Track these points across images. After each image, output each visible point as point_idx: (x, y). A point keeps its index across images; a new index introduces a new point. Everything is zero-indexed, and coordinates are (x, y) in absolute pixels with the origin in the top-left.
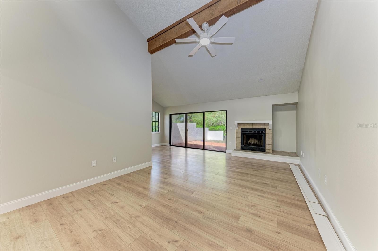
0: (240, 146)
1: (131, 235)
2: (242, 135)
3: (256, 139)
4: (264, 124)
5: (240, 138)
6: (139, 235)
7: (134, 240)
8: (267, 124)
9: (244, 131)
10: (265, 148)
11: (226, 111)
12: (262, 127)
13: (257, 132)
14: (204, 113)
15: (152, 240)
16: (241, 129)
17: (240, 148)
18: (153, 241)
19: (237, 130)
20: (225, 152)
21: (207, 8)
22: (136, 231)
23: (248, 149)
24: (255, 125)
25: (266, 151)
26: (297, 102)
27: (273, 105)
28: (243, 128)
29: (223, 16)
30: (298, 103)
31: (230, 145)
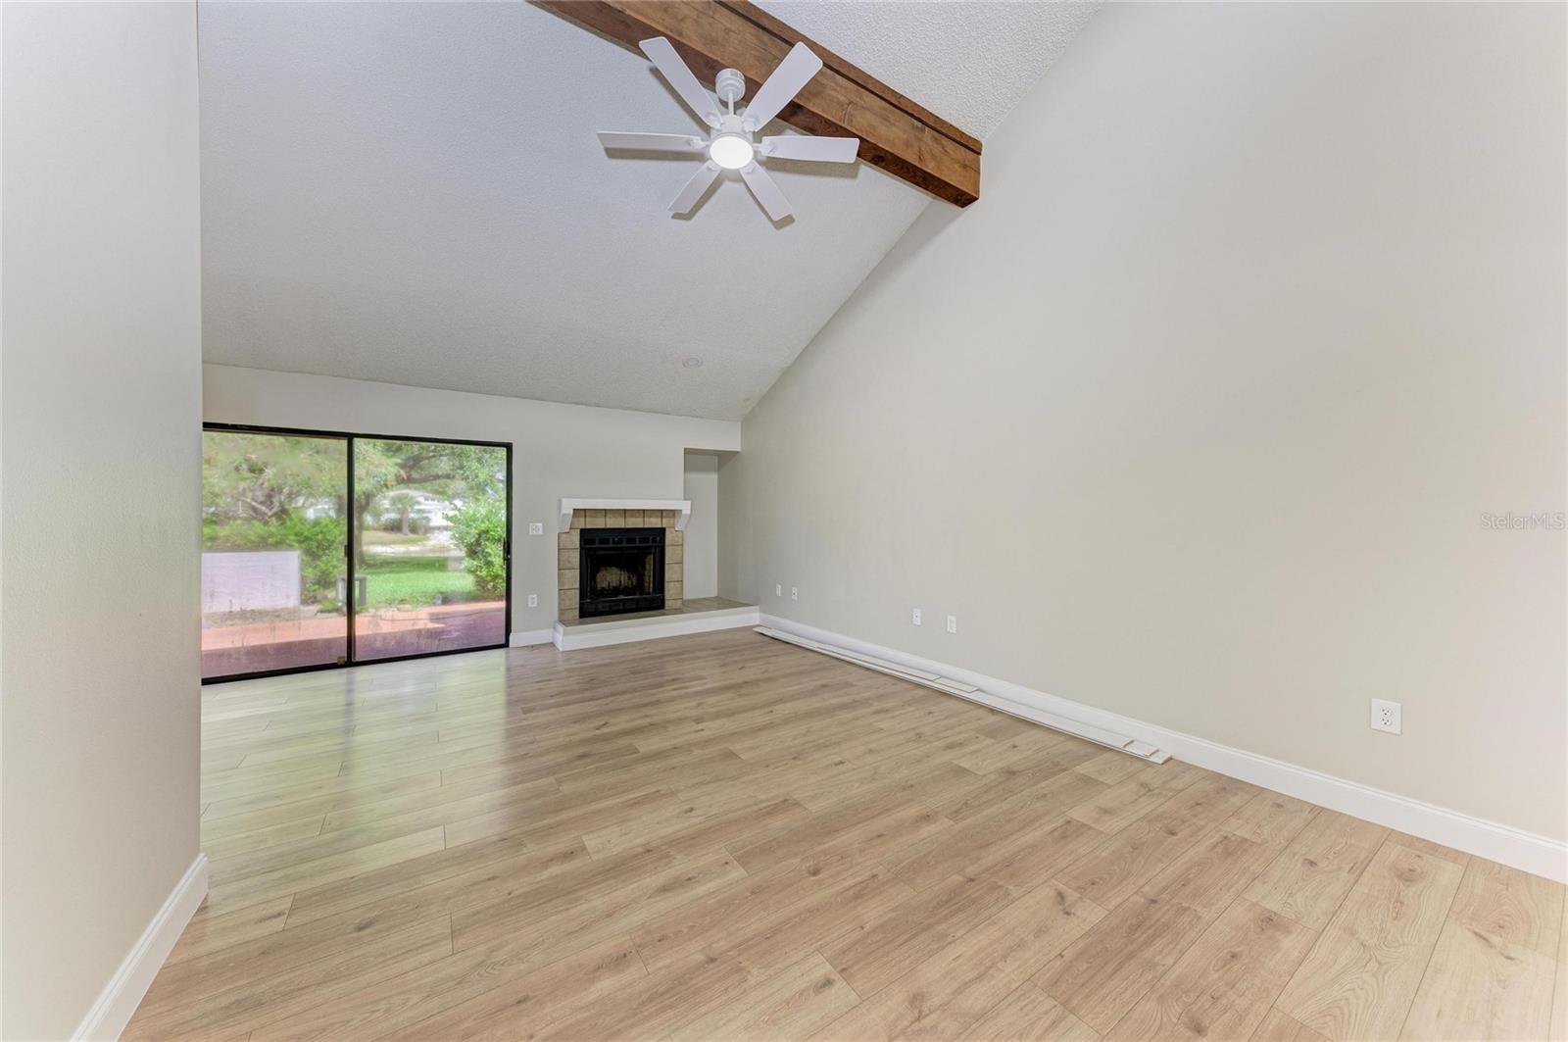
0: (578, 606)
1: (1047, 1029)
2: (584, 558)
3: (621, 567)
4: (661, 513)
5: (578, 571)
6: (1041, 999)
7: (1073, 1018)
8: (673, 513)
9: (592, 542)
10: (664, 597)
11: (509, 447)
12: (654, 523)
13: (640, 542)
14: (350, 437)
15: (1062, 957)
16: (583, 531)
17: (577, 612)
18: (1069, 954)
19: (564, 535)
20: (506, 645)
21: (749, 20)
22: (1022, 1009)
23: (607, 609)
24: (633, 516)
25: (666, 608)
26: (739, 450)
27: (685, 449)
28: (588, 527)
29: (857, 141)
30: (738, 452)
31: (530, 605)
